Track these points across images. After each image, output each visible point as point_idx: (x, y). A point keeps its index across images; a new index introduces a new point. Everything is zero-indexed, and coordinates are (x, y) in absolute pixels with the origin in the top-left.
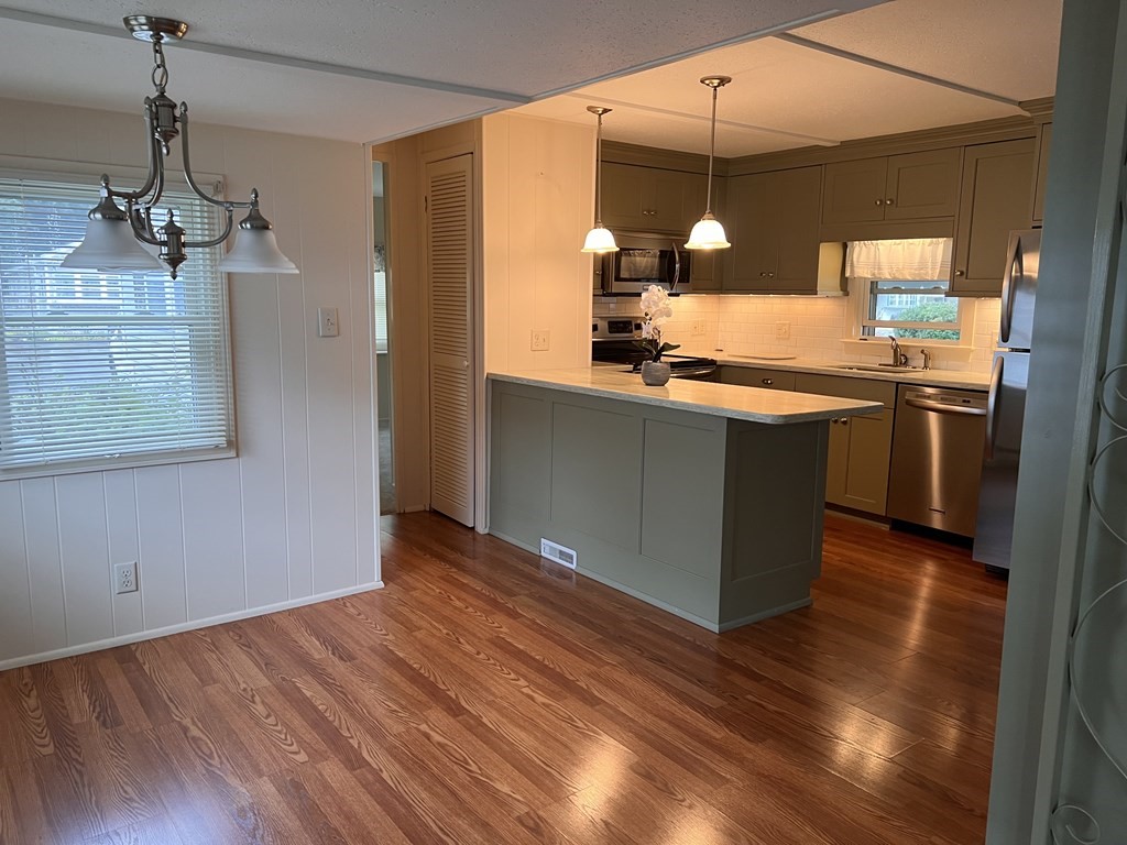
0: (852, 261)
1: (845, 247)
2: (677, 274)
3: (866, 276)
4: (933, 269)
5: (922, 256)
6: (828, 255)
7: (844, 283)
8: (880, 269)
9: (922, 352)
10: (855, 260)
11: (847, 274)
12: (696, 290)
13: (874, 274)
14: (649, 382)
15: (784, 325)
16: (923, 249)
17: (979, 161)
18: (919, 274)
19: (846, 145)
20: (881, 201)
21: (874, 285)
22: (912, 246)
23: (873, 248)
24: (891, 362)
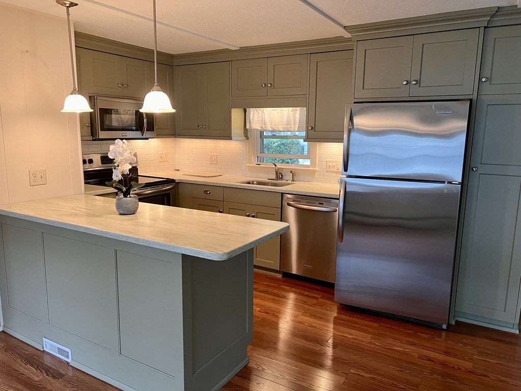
0: (250, 119)
1: (245, 111)
2: (145, 125)
3: (258, 128)
4: (295, 124)
5: (288, 118)
6: (236, 115)
7: (246, 132)
8: (265, 124)
9: (291, 172)
10: (251, 119)
11: (248, 127)
12: (158, 136)
13: (262, 128)
14: (122, 212)
15: (214, 155)
16: (288, 114)
17: (318, 63)
18: (287, 128)
19: (243, 50)
20: (264, 84)
21: (262, 133)
22: (282, 111)
23: (260, 112)
24: (274, 177)
